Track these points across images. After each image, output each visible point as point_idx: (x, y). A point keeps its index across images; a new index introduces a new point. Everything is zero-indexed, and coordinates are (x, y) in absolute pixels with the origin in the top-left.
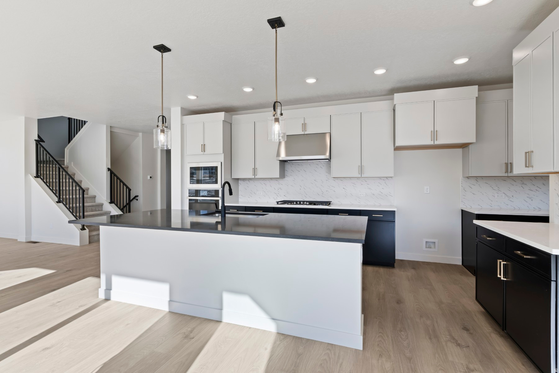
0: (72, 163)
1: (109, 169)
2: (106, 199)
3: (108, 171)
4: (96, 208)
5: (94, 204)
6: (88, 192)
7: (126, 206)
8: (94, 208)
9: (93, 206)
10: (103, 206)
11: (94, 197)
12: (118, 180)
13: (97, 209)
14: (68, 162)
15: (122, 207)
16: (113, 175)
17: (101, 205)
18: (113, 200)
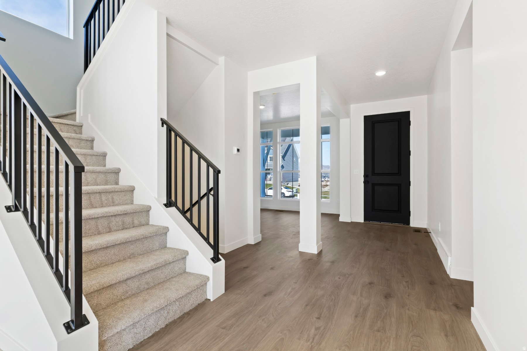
0: (89, 115)
1: (163, 122)
2: (157, 197)
3: (163, 126)
4: (133, 220)
5: (128, 208)
6: (118, 179)
7: (198, 202)
8: (128, 220)
9: (126, 214)
10: (151, 213)
11: (131, 190)
12: (194, 154)
13: (136, 222)
14: (82, 115)
15: (187, 206)
16: (173, 134)
17: (147, 210)
18: (173, 198)
